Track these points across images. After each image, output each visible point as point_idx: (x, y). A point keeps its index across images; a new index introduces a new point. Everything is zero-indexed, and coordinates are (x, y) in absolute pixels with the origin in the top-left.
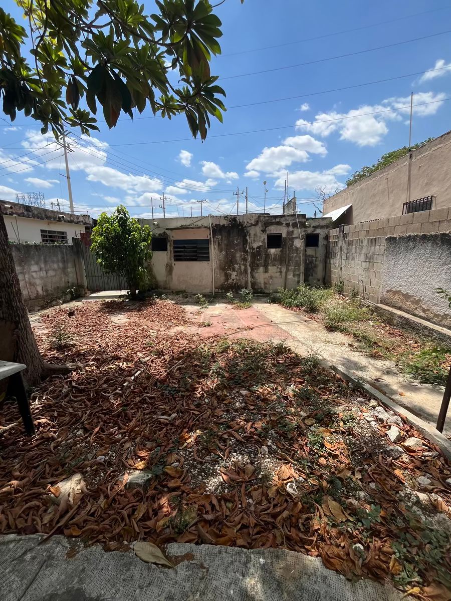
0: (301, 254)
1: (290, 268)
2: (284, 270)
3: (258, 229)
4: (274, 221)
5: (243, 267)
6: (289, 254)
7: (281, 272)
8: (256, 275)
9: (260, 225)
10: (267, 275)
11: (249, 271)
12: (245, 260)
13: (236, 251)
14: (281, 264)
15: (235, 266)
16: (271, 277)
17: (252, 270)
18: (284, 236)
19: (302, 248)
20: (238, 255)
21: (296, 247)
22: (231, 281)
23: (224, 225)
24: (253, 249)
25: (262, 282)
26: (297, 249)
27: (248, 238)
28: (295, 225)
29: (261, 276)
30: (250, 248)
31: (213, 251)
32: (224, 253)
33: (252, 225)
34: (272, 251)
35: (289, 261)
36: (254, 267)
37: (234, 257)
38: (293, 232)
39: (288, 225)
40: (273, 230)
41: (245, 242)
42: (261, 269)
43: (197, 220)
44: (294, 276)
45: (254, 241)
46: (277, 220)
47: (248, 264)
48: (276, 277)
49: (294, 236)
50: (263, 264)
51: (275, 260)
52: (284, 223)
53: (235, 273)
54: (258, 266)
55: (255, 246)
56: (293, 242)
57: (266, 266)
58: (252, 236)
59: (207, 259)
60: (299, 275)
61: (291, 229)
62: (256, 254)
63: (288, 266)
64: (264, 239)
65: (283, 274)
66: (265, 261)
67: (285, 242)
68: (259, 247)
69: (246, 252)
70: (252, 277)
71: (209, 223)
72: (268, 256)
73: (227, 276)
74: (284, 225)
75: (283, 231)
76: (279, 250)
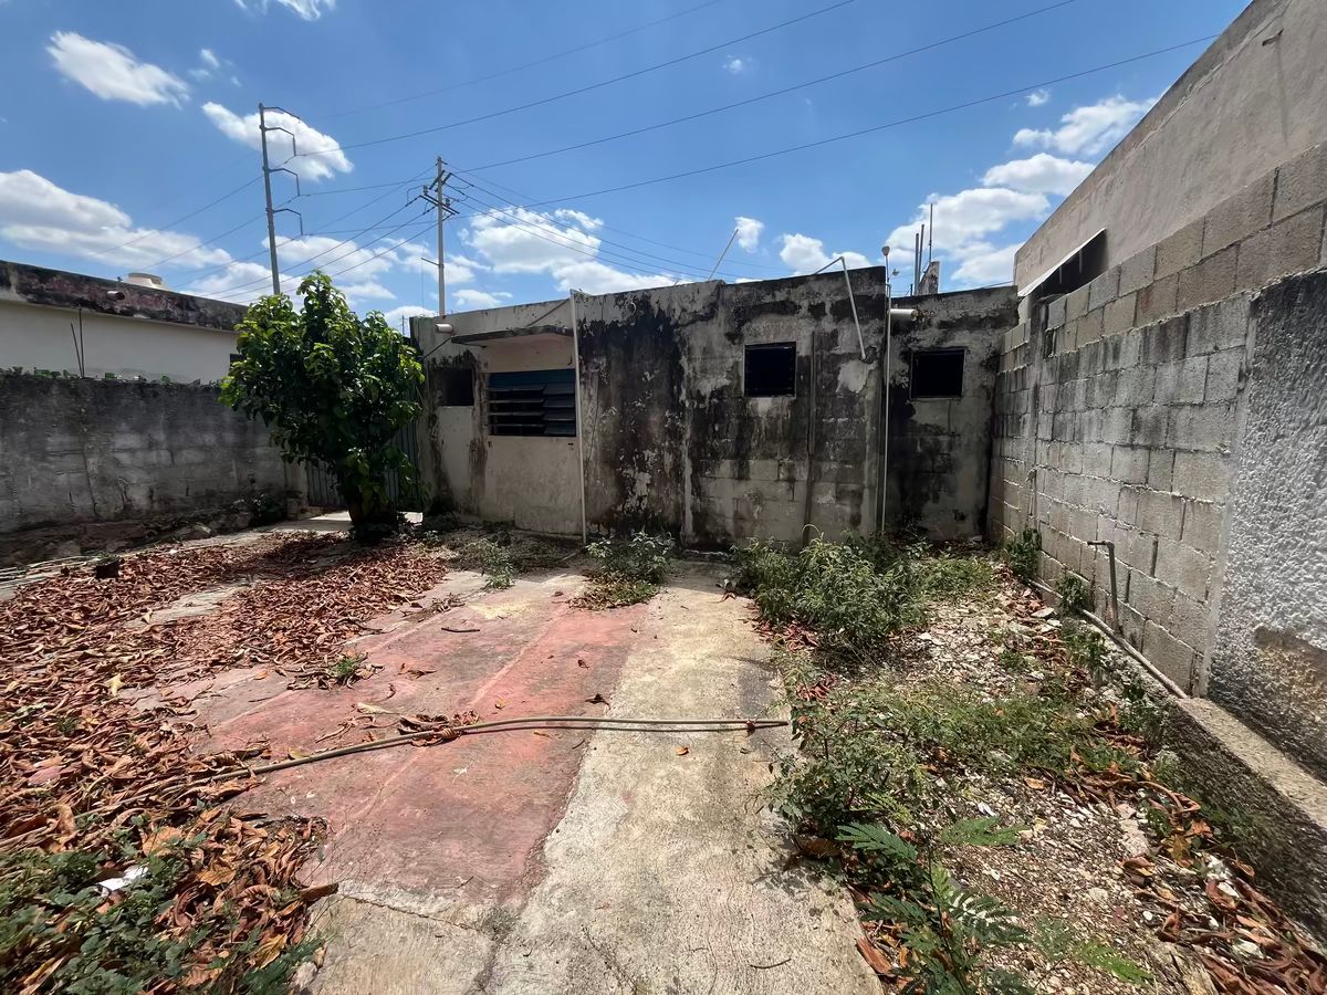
0: (867, 418)
1: (825, 467)
2: (802, 474)
3: (716, 330)
4: (768, 299)
5: (668, 459)
6: (819, 416)
7: (791, 480)
8: (711, 487)
9: (721, 315)
10: (744, 489)
11: (688, 472)
12: (674, 434)
13: (649, 403)
14: (792, 452)
15: (647, 453)
16: (758, 498)
17: (697, 469)
18: (803, 350)
19: (870, 396)
20: (654, 418)
21: (846, 390)
22: (632, 502)
23: (614, 324)
24: (701, 399)
25: (730, 514)
26: (851, 398)
27: (684, 361)
28: (842, 311)
29: (725, 493)
30: (690, 395)
31: (586, 406)
32: (614, 410)
33: (698, 318)
34: (763, 404)
35: (820, 445)
36: (704, 459)
37: (642, 423)
38: (834, 335)
39: (817, 312)
40: (766, 331)
41: (676, 374)
42: (726, 467)
43: (543, 311)
44: (839, 496)
45: (704, 371)
46: (780, 296)
47: (685, 448)
48: (775, 499)
49: (839, 351)
50: (732, 449)
51: (772, 435)
52: (805, 304)
53: (646, 477)
54: (715, 455)
55: (707, 387)
56: (836, 373)
57: (741, 457)
58: (698, 354)
59: (568, 429)
60: (858, 495)
61: (827, 325)
62: (711, 415)
63: (817, 456)
64: (736, 363)
65: (801, 489)
66: (740, 439)
67: (807, 373)
68: (718, 393)
69: (677, 407)
70: (698, 490)
71: (570, 320)
72: (747, 421)
73: (624, 487)
74: (804, 311)
75: (800, 334)
76: (784, 401)
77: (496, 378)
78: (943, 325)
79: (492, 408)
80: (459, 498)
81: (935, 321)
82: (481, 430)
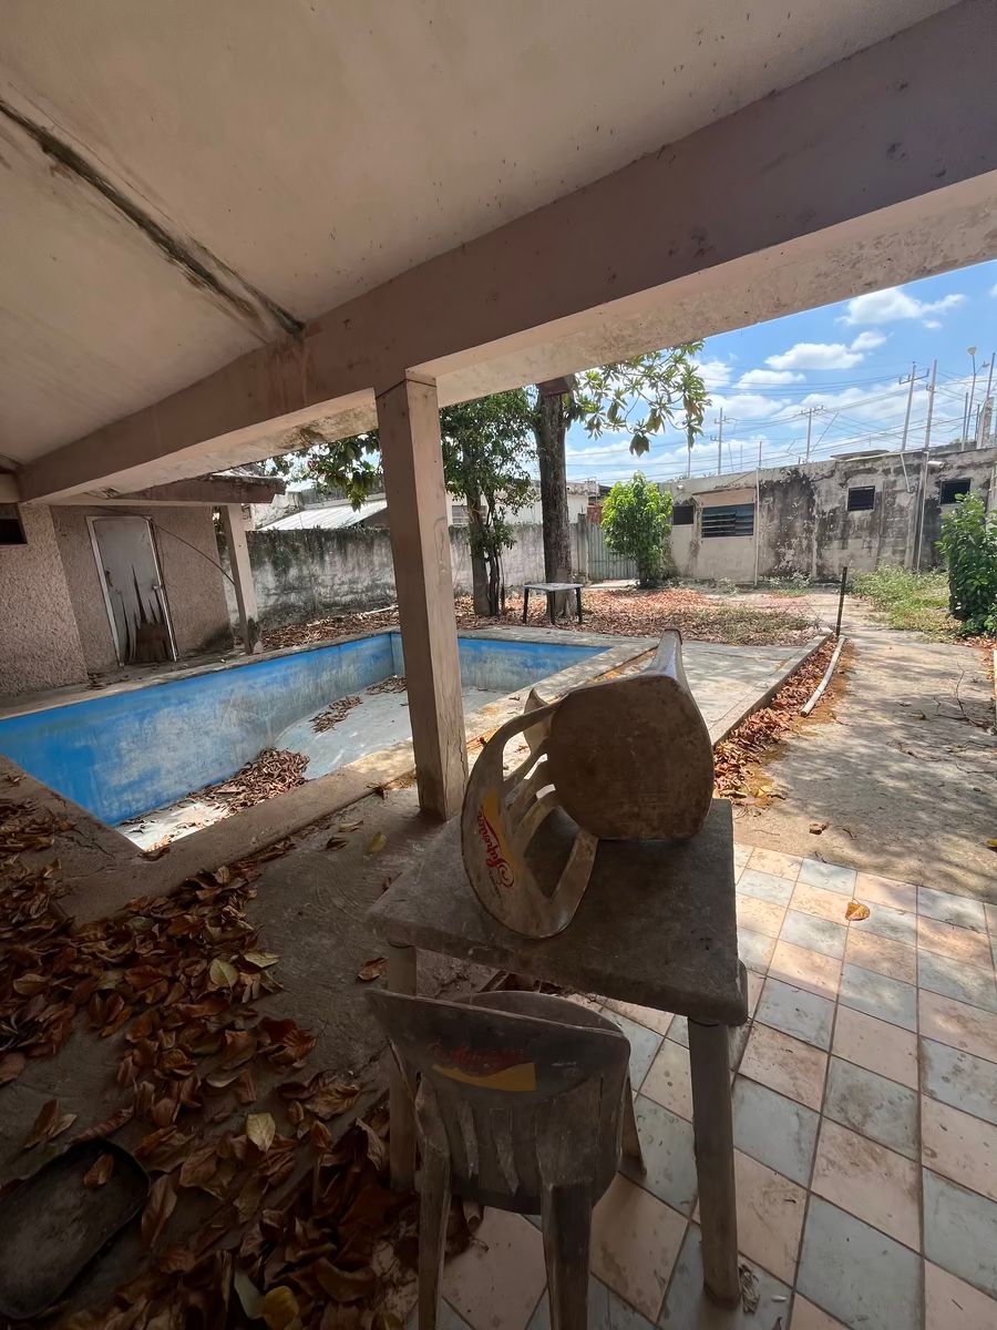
0: (909, 517)
1: (887, 540)
2: (875, 544)
3: (834, 482)
4: (862, 467)
5: (805, 543)
6: (885, 518)
7: (870, 548)
8: (826, 553)
9: (837, 474)
10: (846, 553)
11: (815, 547)
12: (809, 531)
13: (796, 517)
14: (871, 535)
15: (793, 540)
16: (852, 557)
17: (820, 545)
18: (878, 490)
19: (911, 507)
20: (798, 524)
21: (899, 506)
22: (783, 564)
23: (778, 481)
24: (824, 514)
25: (837, 565)
26: (902, 509)
27: (815, 497)
28: (899, 471)
29: (834, 556)
30: (818, 512)
31: (760, 521)
32: (776, 522)
33: (824, 477)
34: (857, 515)
35: (885, 531)
36: (823, 541)
37: (791, 527)
38: (895, 481)
39: (886, 472)
40: (859, 482)
41: (811, 502)
42: (836, 544)
43: (739, 477)
44: (894, 553)
45: (826, 501)
46: (868, 466)
47: (814, 536)
48: (861, 556)
49: (897, 489)
50: (839, 536)
51: (861, 528)
52: (881, 469)
53: (792, 552)
54: (830, 538)
55: (827, 508)
56: (894, 499)
57: (844, 539)
58: (823, 493)
59: (750, 531)
60: (904, 551)
61: (892, 478)
62: (828, 522)
63: (883, 536)
64: (844, 497)
65: (874, 551)
66: (844, 531)
67: (880, 499)
68: (834, 511)
69: (811, 518)
70: (820, 556)
71: (755, 480)
72: (847, 523)
73: (779, 557)
74: (880, 472)
75: (877, 482)
76: (868, 512)
77: (705, 510)
78: (959, 467)
79: (704, 524)
80: (682, 570)
81: (955, 466)
82: (697, 535)
